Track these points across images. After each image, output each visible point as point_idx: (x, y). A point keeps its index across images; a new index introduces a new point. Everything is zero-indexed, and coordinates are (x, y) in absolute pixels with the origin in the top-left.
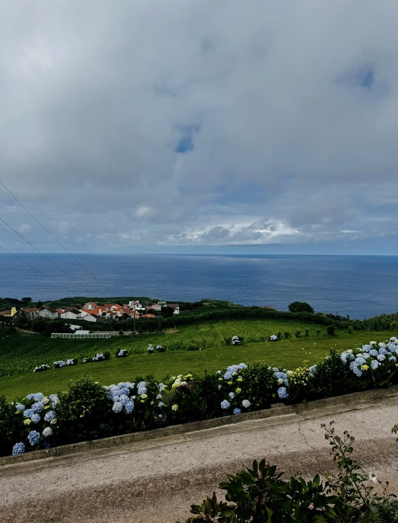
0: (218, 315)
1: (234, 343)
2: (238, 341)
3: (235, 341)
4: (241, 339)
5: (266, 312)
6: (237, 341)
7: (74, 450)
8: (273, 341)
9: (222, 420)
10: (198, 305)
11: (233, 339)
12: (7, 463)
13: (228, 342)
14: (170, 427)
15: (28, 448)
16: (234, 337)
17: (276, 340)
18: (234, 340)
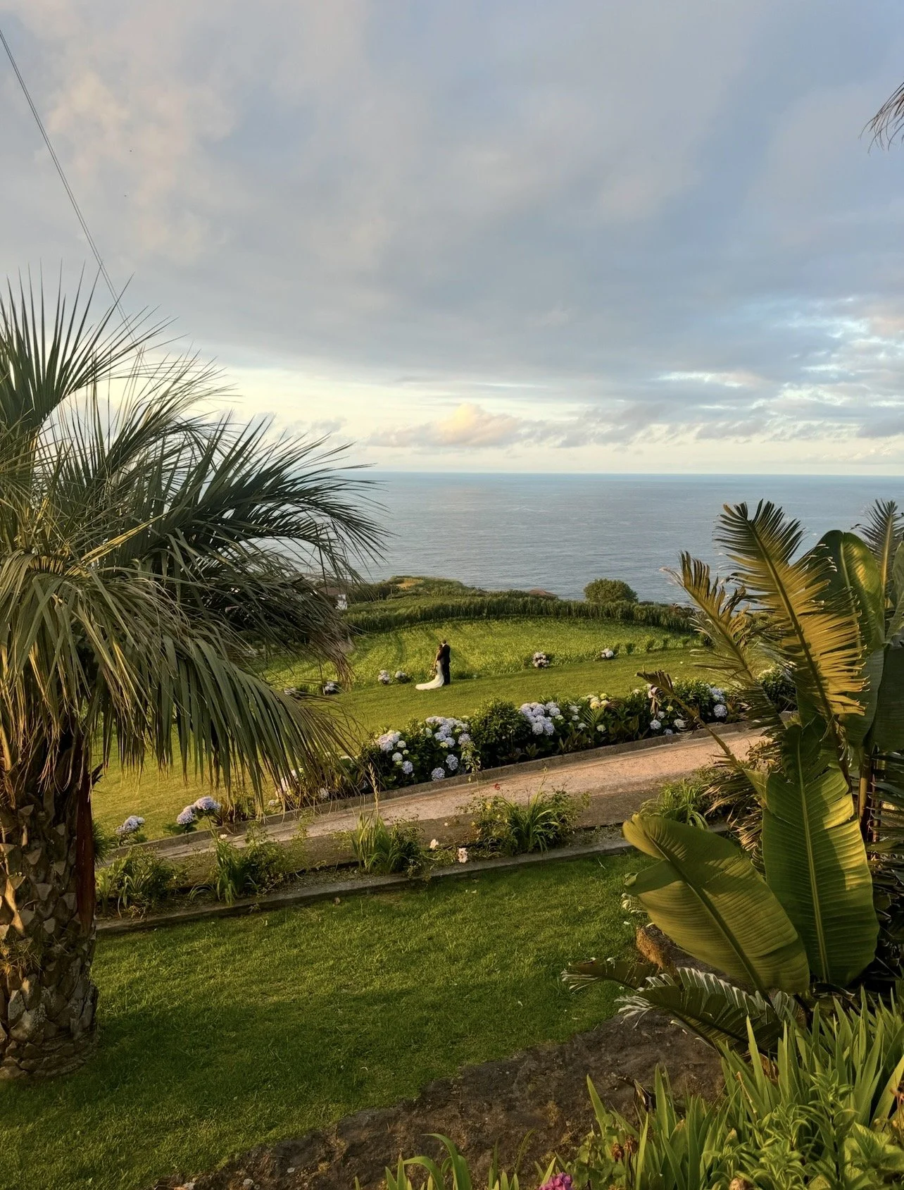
0: (441, 611)
1: (536, 665)
2: (544, 661)
3: (539, 661)
4: (549, 658)
5: (543, 603)
6: (542, 660)
7: (502, 772)
8: (606, 658)
9: (657, 740)
10: (385, 591)
11: (534, 658)
12: (433, 788)
13: (528, 661)
14: (601, 748)
15: (449, 773)
16: (537, 655)
17: (611, 658)
18: (537, 660)
